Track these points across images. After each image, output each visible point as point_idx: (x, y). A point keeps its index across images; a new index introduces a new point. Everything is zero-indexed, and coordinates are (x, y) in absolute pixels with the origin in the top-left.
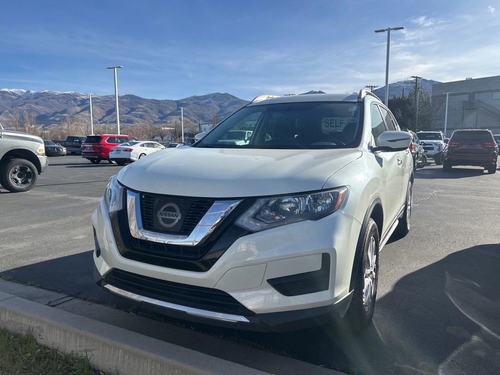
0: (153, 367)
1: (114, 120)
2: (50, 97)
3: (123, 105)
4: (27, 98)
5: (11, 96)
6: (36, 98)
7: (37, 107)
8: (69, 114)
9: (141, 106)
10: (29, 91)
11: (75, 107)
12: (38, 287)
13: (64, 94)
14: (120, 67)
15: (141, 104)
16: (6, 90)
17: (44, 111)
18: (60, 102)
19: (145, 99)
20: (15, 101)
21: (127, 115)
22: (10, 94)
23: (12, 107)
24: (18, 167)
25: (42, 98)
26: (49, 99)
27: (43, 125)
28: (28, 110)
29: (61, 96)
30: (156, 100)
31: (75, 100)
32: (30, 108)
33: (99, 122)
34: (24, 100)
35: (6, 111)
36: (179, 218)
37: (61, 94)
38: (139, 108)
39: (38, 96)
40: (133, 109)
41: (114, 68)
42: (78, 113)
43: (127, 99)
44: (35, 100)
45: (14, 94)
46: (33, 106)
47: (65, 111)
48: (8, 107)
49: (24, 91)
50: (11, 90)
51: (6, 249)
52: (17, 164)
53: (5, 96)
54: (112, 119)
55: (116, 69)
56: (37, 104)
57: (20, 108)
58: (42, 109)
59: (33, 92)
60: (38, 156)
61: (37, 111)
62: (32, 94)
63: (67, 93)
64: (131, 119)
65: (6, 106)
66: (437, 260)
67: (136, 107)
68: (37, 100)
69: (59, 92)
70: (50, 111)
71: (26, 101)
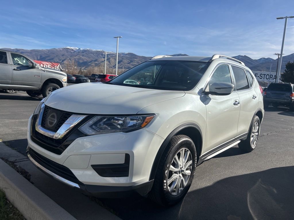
0: (26, 204)
1: (121, 67)
2: (90, 52)
3: (127, 59)
4: (79, 52)
5: (71, 51)
6: (83, 52)
7: (83, 57)
8: (98, 62)
9: (136, 60)
10: (80, 49)
11: (101, 58)
12: (17, 151)
13: (97, 51)
14: (120, 37)
15: (136, 58)
16: (69, 47)
17: (86, 60)
18: (94, 55)
19: (139, 56)
20: (73, 54)
21: (128, 65)
22: (71, 50)
23: (71, 57)
24: (52, 88)
25: (86, 53)
26: (89, 53)
27: (85, 67)
28: (78, 58)
29: (95, 52)
30: (144, 57)
31: (102, 54)
32: (79, 58)
33: (113, 67)
34: (77, 53)
35: (68, 59)
36: (56, 122)
37: (95, 51)
38: (135, 61)
39: (84, 51)
40: (132, 61)
41: (118, 37)
42: (103, 62)
43: (129, 55)
44: (82, 54)
45: (72, 50)
46: (81, 56)
47: (96, 60)
48: (69, 57)
49: (78, 48)
50: (71, 48)
51: (19, 129)
52: (51, 86)
53: (68, 51)
54: (120, 66)
55: (118, 38)
56: (83, 56)
57: (74, 57)
58: (85, 59)
59: (81, 49)
60: (63, 83)
61: (83, 60)
62: (81, 50)
63: (98, 50)
64: (130, 67)
65: (68, 56)
66: (259, 171)
67: (133, 60)
68: (84, 53)
69: (94, 50)
70: (89, 60)
71: (77, 54)
